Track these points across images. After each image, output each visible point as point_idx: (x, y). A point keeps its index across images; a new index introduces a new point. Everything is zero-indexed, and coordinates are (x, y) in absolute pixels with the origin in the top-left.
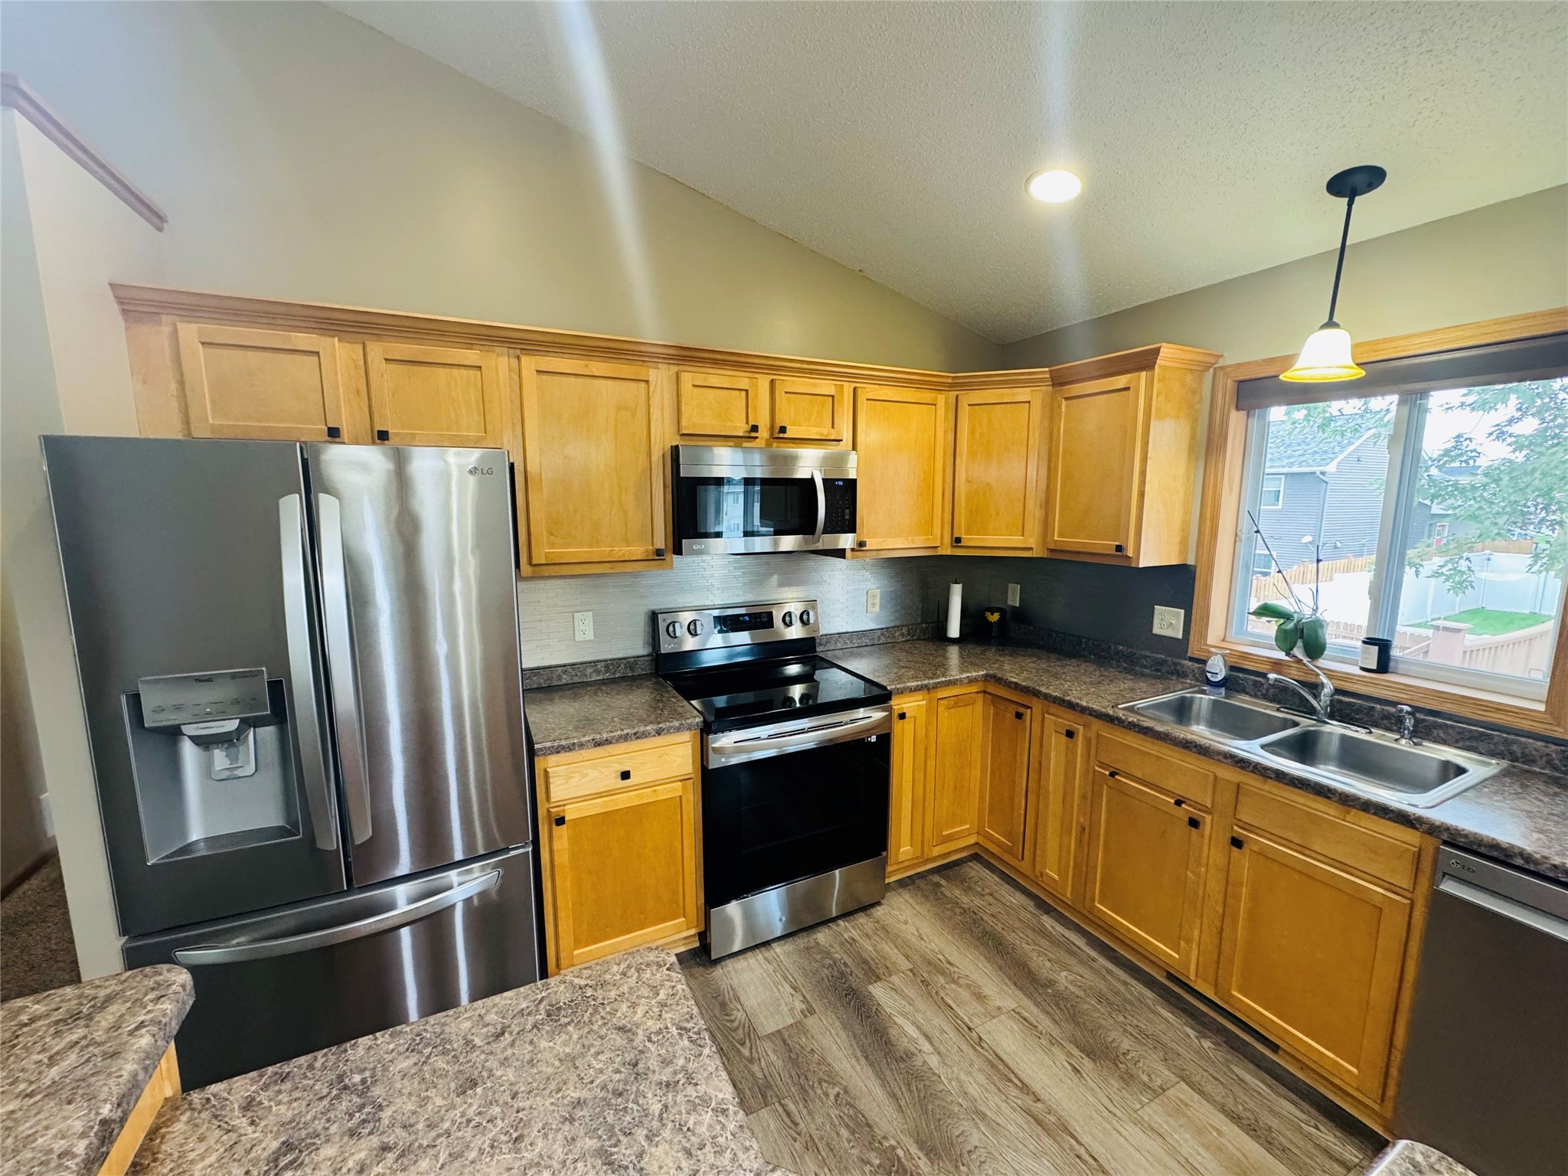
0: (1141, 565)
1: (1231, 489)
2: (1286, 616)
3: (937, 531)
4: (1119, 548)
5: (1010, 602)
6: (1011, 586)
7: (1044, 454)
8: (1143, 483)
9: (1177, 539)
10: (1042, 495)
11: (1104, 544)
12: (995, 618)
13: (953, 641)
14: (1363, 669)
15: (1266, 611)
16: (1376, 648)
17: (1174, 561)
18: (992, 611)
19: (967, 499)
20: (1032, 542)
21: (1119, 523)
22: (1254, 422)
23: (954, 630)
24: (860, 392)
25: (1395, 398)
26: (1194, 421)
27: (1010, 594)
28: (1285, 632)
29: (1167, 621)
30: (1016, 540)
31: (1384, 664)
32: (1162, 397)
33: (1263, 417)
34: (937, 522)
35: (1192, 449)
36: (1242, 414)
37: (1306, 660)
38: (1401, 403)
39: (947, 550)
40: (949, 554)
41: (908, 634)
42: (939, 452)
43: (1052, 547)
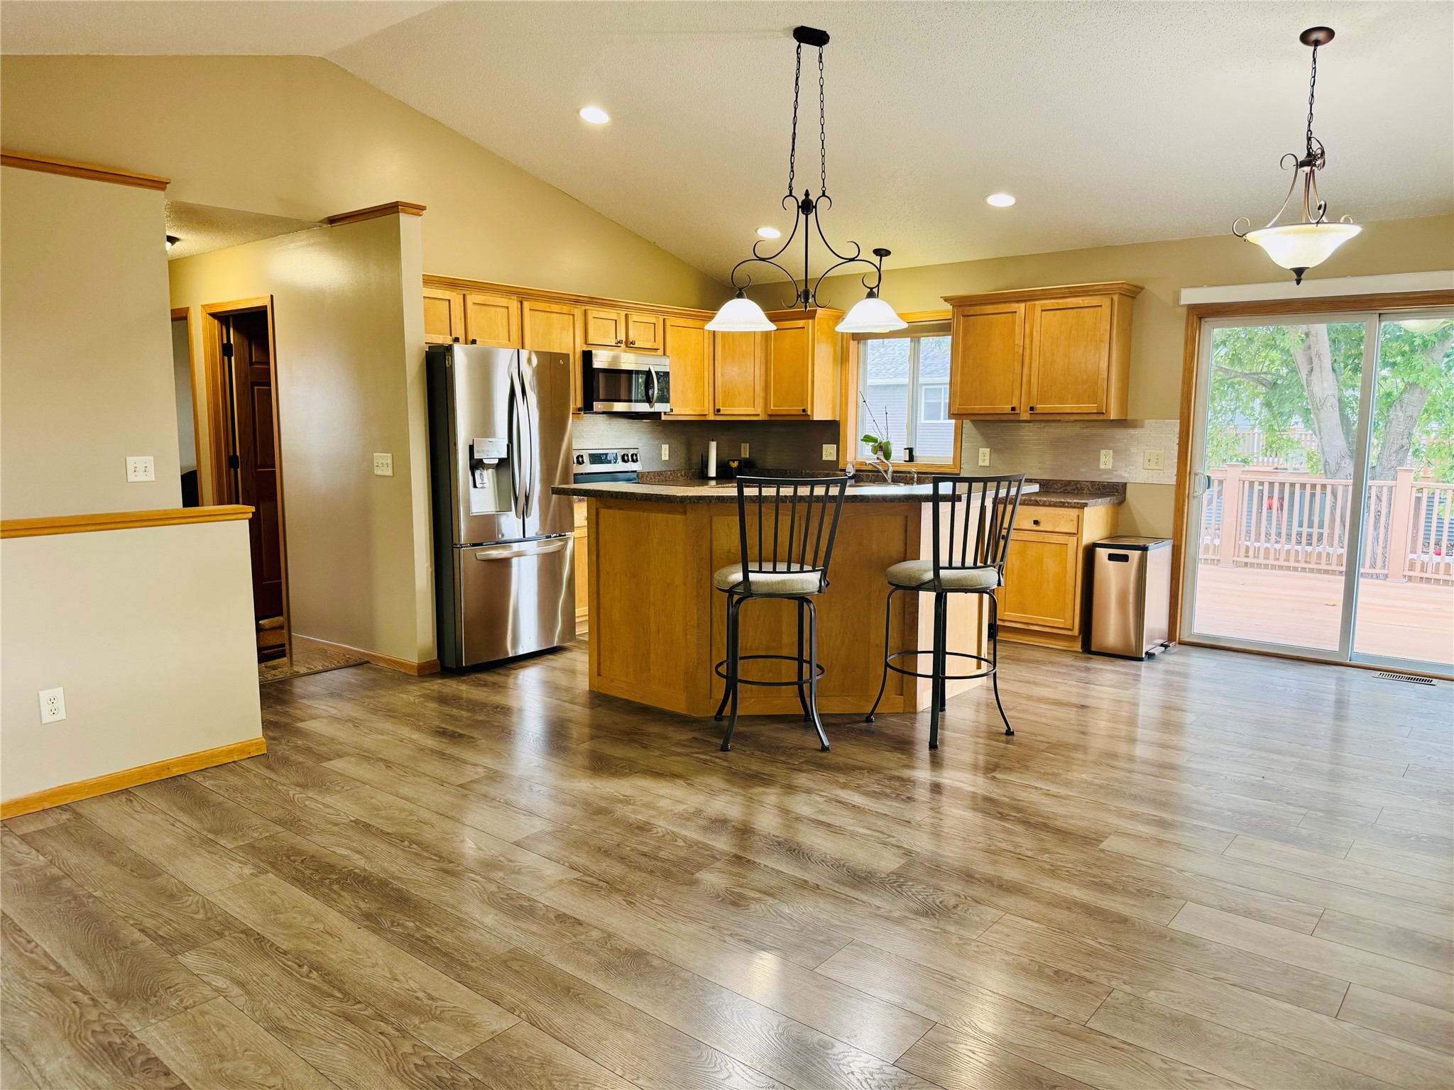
0: (815, 418)
1: (853, 380)
2: (875, 441)
3: (706, 405)
4: (804, 410)
5: (743, 456)
6: (743, 445)
7: (763, 361)
8: (813, 376)
9: (831, 406)
10: (763, 383)
11: (796, 409)
12: (735, 465)
13: (712, 478)
14: (905, 461)
15: (867, 439)
16: (908, 450)
17: (829, 418)
18: (734, 461)
19: (722, 385)
20: (759, 411)
21: (803, 398)
22: (861, 346)
23: (712, 472)
24: (667, 321)
25: (909, 339)
26: (835, 345)
27: (742, 451)
28: (875, 447)
29: (829, 452)
30: (750, 410)
31: (911, 458)
32: (819, 333)
33: (865, 344)
34: (706, 400)
35: (835, 359)
36: (856, 342)
37: (884, 461)
38: (911, 341)
39: (711, 417)
40: (713, 419)
41: (685, 475)
42: (706, 357)
43: (770, 413)
